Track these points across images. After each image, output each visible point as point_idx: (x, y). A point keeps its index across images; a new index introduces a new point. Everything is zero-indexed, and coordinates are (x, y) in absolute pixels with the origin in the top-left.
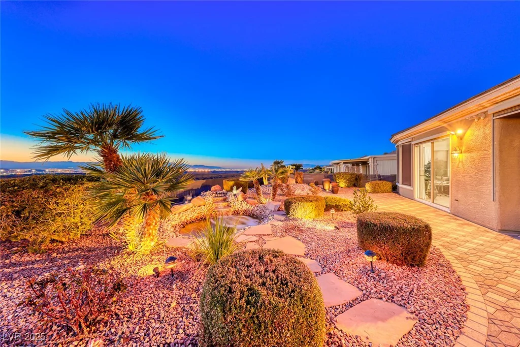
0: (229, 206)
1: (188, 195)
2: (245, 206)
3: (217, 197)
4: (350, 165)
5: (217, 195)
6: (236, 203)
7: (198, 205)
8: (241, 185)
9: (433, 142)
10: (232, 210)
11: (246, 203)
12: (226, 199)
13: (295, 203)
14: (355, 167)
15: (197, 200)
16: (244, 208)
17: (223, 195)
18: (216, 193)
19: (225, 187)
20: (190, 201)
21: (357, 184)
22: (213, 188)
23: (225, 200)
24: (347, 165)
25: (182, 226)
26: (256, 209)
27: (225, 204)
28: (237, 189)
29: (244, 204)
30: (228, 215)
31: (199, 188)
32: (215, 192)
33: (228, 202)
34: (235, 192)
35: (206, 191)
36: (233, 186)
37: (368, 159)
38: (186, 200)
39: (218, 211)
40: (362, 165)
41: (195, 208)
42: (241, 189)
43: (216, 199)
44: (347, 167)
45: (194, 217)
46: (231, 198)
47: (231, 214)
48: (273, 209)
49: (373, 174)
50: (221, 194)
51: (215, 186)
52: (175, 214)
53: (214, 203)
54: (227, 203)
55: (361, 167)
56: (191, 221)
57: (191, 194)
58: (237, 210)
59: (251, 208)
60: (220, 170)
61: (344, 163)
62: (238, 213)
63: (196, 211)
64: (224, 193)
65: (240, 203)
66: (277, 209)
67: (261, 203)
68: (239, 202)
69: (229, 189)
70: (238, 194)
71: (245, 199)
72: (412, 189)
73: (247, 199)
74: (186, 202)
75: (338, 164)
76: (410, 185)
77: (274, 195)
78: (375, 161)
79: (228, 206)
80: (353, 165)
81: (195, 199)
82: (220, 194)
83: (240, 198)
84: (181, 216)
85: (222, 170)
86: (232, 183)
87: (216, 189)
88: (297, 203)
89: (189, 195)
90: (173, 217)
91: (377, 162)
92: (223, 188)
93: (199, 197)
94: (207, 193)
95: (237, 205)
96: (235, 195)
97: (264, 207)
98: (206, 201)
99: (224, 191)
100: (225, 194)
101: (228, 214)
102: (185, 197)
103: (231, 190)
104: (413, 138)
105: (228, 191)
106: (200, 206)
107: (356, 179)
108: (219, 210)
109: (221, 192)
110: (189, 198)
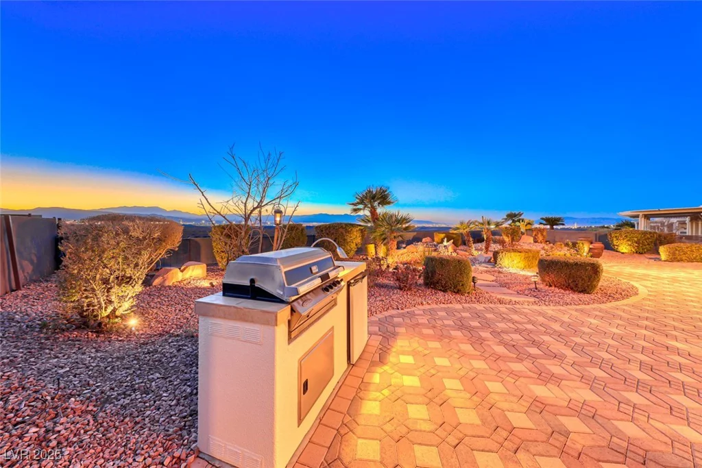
1: (402, 244)
5: (427, 246)
6: (446, 253)
8: (452, 238)
11: (456, 254)
15: (411, 248)
19: (436, 239)
20: (405, 248)
22: (424, 240)
23: (435, 250)
28: (448, 241)
31: (411, 238)
32: (426, 244)
33: (438, 252)
34: (445, 243)
35: (418, 242)
36: (444, 238)
38: (402, 247)
41: (409, 254)
42: (452, 241)
43: (427, 249)
46: (441, 249)
48: (483, 260)
50: (432, 245)
51: (426, 238)
53: (425, 251)
57: (405, 243)
60: (431, 226)
63: (410, 256)
64: (434, 245)
65: (450, 254)
66: (487, 260)
67: (473, 256)
69: (440, 241)
70: (449, 246)
71: (455, 250)
73: (458, 251)
77: (487, 249)
81: (408, 247)
82: (430, 245)
83: (450, 249)
84: (399, 257)
85: (434, 225)
86: (443, 235)
87: (427, 241)
92: (434, 241)
93: (412, 245)
96: (445, 246)
98: (418, 249)
99: (435, 243)
100: (436, 246)
103: (442, 241)
105: (439, 243)
106: (413, 252)
109: (431, 243)
110: (404, 246)
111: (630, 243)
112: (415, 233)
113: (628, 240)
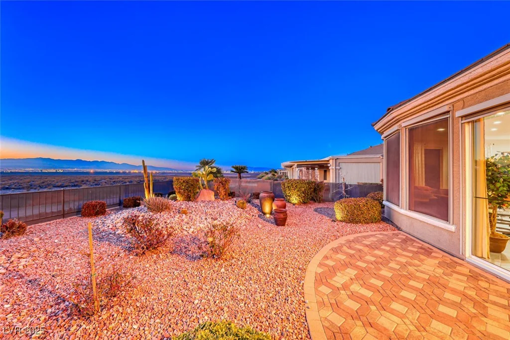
4: (304, 169)
14: (310, 171)
21: (316, 197)
24: (301, 168)
37: (328, 161)
40: (319, 168)
44: (301, 171)
49: (334, 182)
55: (317, 171)
61: (299, 166)
72: (452, 228)
75: (291, 166)
76: (445, 218)
78: (338, 164)
80: (308, 169)
91: (339, 166)
104: (453, 104)
107: (315, 190)
113: (298, 191)
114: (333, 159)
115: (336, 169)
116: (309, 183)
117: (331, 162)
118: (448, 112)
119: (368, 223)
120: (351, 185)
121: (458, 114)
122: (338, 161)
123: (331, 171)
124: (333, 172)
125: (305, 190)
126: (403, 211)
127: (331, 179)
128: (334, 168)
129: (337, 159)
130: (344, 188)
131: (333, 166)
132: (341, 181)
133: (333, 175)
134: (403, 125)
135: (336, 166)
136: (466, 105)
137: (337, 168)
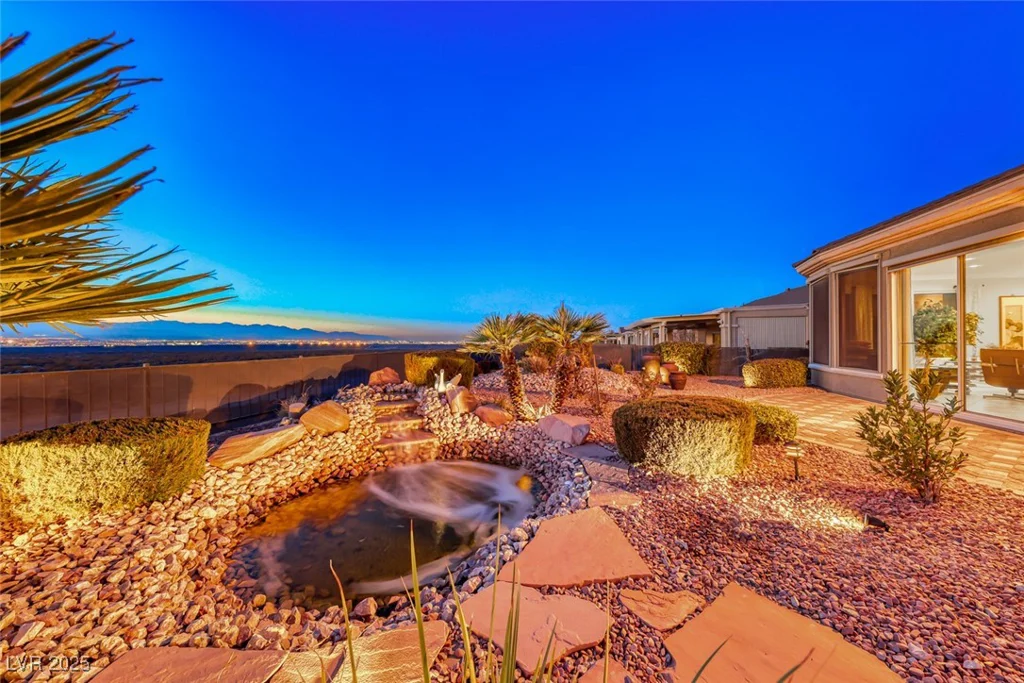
0: (425, 431)
1: (293, 399)
2: (475, 430)
3: (389, 401)
5: (386, 398)
6: (449, 420)
7: (324, 431)
8: (458, 369)
9: (964, 256)
10: (437, 443)
11: (477, 419)
12: (415, 408)
13: (670, 422)
14: (697, 332)
15: (322, 416)
16: (472, 437)
17: (405, 396)
18: (385, 392)
19: (409, 372)
20: (297, 417)
21: (705, 368)
22: (374, 377)
23: (411, 412)
25: (252, 518)
26: (510, 438)
27: (413, 423)
28: (448, 379)
29: (472, 424)
30: (423, 461)
31: (335, 376)
32: (380, 389)
33: (422, 417)
34: (441, 387)
35: (354, 385)
36: (436, 370)
37: (717, 315)
38: (286, 415)
39: (393, 449)
41: (313, 443)
42: (458, 378)
43: (383, 408)
45: (304, 477)
46: (432, 407)
47: (433, 457)
48: (568, 439)
49: (730, 346)
50: (400, 392)
51: (381, 372)
52: (230, 471)
53: (378, 421)
54: (419, 421)
56: (293, 492)
57: (305, 395)
58: (451, 441)
59: (496, 436)
62: (454, 453)
63: (316, 452)
64: (406, 391)
65: (460, 419)
66: (579, 438)
67: (523, 420)
68: (457, 415)
69: (422, 378)
70: (453, 393)
71: (472, 408)
72: (880, 376)
73: (481, 409)
74: (285, 422)
77: (560, 396)
78: (734, 319)
79: (422, 429)
81: (317, 410)
82: (395, 392)
83: (459, 404)
84: (253, 475)
86: (430, 362)
87: (385, 378)
88: (677, 424)
89: (299, 397)
90: (220, 483)
91: (736, 323)
92: (403, 377)
93: (330, 403)
94: (358, 390)
95: (449, 425)
96: (441, 396)
97: (535, 431)
98: (351, 416)
99: (408, 385)
100: (411, 394)
101: (425, 456)
102: (284, 404)
103: (430, 381)
104: (882, 253)
105: (419, 386)
106: (331, 434)
107: (705, 356)
108: (396, 444)
109: (397, 387)
110: (295, 407)
111: (683, 360)
112: (350, 358)
113: (682, 357)
114: (726, 313)
115: (731, 328)
116: (697, 346)
117: (723, 316)
118: (877, 261)
119: (788, 387)
120: (758, 350)
121: (885, 263)
122: (735, 315)
123: (723, 331)
124: (726, 333)
125: (692, 355)
126: (833, 370)
127: (725, 342)
128: (728, 325)
129: (734, 312)
130: (748, 353)
131: (726, 323)
132: (741, 344)
133: (727, 337)
134: (833, 270)
135: (731, 323)
136: (893, 254)
137: (734, 325)
